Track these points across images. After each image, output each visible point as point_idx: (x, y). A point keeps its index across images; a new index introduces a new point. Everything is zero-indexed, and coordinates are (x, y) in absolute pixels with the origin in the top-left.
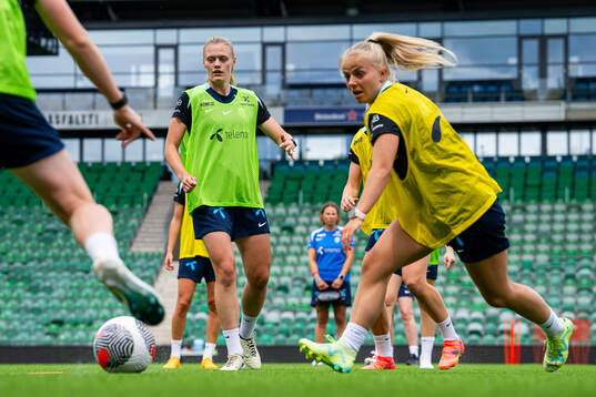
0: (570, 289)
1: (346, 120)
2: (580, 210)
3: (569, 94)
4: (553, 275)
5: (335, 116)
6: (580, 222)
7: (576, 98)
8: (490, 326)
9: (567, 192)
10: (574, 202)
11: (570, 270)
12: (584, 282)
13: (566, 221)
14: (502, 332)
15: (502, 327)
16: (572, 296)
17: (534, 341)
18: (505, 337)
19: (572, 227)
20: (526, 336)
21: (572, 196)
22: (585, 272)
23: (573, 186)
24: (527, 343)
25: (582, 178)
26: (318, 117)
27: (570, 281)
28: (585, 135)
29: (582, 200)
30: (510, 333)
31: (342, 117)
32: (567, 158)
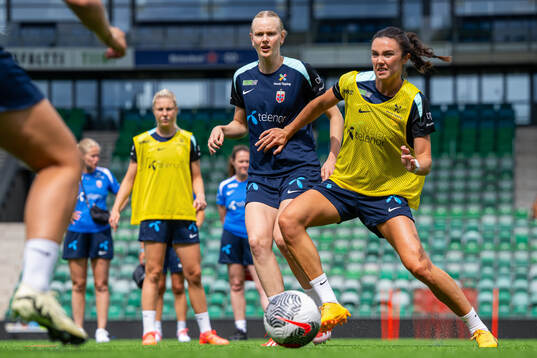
0: (455, 255)
1: (205, 62)
2: (467, 166)
3: (456, 36)
4: (436, 238)
5: (192, 59)
6: (467, 179)
7: (463, 39)
8: (367, 295)
9: (453, 145)
10: (461, 156)
11: (456, 234)
12: (472, 247)
13: (451, 179)
14: (379, 303)
15: (380, 297)
16: (457, 262)
17: (415, 313)
18: (382, 309)
19: (459, 185)
20: (406, 308)
21: (458, 150)
22: (472, 235)
23: (459, 139)
24: (407, 315)
25: (469, 130)
26: (174, 59)
27: (455, 246)
28: (473, 82)
29: (469, 154)
30: (388, 304)
31: (199, 59)
32: (453, 107)
